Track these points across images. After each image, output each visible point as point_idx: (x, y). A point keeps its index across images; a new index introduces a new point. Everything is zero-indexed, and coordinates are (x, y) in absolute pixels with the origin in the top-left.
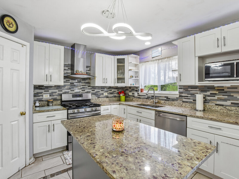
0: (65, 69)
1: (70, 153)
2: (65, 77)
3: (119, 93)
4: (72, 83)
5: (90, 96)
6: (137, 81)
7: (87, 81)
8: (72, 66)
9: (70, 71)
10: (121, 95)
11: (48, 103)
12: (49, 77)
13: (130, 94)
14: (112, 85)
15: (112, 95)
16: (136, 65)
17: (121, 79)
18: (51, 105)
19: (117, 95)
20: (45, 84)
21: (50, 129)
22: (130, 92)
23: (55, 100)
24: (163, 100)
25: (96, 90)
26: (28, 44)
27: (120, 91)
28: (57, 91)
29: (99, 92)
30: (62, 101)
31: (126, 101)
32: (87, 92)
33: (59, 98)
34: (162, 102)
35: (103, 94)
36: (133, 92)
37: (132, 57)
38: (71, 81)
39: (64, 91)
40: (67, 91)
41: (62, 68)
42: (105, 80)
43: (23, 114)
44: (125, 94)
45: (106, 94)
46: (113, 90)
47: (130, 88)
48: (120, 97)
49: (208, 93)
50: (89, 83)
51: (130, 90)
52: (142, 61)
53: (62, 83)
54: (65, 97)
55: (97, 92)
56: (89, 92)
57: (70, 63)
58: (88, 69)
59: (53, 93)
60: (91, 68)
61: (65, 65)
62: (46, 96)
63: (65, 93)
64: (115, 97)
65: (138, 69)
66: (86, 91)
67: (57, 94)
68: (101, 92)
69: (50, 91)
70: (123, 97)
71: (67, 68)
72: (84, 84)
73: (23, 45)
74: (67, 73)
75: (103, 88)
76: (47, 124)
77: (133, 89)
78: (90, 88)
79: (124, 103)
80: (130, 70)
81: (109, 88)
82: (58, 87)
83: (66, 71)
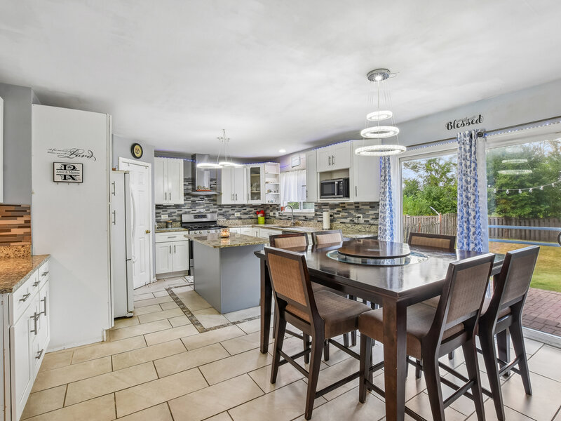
0: (185, 185)
1: (192, 277)
2: (185, 194)
3: (257, 213)
4: (193, 201)
5: (215, 217)
6: (278, 196)
7: (212, 198)
8: (193, 181)
9: (190, 187)
10: (259, 216)
11: (167, 224)
12: (168, 195)
13: (271, 214)
14: (245, 202)
15: (247, 216)
16: (276, 176)
17: (256, 195)
18: (170, 226)
19: (254, 216)
20: (165, 203)
21: (172, 250)
22: (271, 211)
23: (174, 221)
24: (301, 220)
25: (224, 210)
26: (150, 165)
27: (258, 210)
28: (176, 210)
29: (228, 211)
30: (182, 223)
31: (265, 223)
32: (213, 212)
33: (178, 219)
34: (301, 222)
35: (234, 214)
36: (274, 212)
37: (269, 165)
38: (192, 199)
39: (184, 211)
40: (187, 210)
41: (182, 183)
42: (234, 196)
43: (147, 232)
44: (265, 215)
45: (238, 214)
46: (248, 209)
47: (271, 205)
48: (257, 218)
49: (335, 211)
50: (216, 201)
51: (271, 208)
52: (283, 170)
53: (181, 202)
54: (186, 218)
55: (226, 212)
56: (215, 212)
57: (190, 176)
58: (213, 182)
59: (171, 213)
60: (218, 181)
61: (185, 180)
62: (165, 217)
63: (186, 213)
64: (251, 218)
65: (278, 181)
66: (211, 210)
67: (176, 214)
68: (231, 212)
69: (169, 211)
70: (261, 219)
71: (187, 183)
72: (208, 202)
73: (146, 167)
74: (187, 189)
75: (233, 207)
76: (168, 244)
77: (274, 208)
78: (216, 206)
79: (263, 225)
80: (267, 182)
81: (242, 207)
82: (177, 206)
83: (186, 187)
